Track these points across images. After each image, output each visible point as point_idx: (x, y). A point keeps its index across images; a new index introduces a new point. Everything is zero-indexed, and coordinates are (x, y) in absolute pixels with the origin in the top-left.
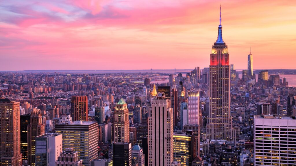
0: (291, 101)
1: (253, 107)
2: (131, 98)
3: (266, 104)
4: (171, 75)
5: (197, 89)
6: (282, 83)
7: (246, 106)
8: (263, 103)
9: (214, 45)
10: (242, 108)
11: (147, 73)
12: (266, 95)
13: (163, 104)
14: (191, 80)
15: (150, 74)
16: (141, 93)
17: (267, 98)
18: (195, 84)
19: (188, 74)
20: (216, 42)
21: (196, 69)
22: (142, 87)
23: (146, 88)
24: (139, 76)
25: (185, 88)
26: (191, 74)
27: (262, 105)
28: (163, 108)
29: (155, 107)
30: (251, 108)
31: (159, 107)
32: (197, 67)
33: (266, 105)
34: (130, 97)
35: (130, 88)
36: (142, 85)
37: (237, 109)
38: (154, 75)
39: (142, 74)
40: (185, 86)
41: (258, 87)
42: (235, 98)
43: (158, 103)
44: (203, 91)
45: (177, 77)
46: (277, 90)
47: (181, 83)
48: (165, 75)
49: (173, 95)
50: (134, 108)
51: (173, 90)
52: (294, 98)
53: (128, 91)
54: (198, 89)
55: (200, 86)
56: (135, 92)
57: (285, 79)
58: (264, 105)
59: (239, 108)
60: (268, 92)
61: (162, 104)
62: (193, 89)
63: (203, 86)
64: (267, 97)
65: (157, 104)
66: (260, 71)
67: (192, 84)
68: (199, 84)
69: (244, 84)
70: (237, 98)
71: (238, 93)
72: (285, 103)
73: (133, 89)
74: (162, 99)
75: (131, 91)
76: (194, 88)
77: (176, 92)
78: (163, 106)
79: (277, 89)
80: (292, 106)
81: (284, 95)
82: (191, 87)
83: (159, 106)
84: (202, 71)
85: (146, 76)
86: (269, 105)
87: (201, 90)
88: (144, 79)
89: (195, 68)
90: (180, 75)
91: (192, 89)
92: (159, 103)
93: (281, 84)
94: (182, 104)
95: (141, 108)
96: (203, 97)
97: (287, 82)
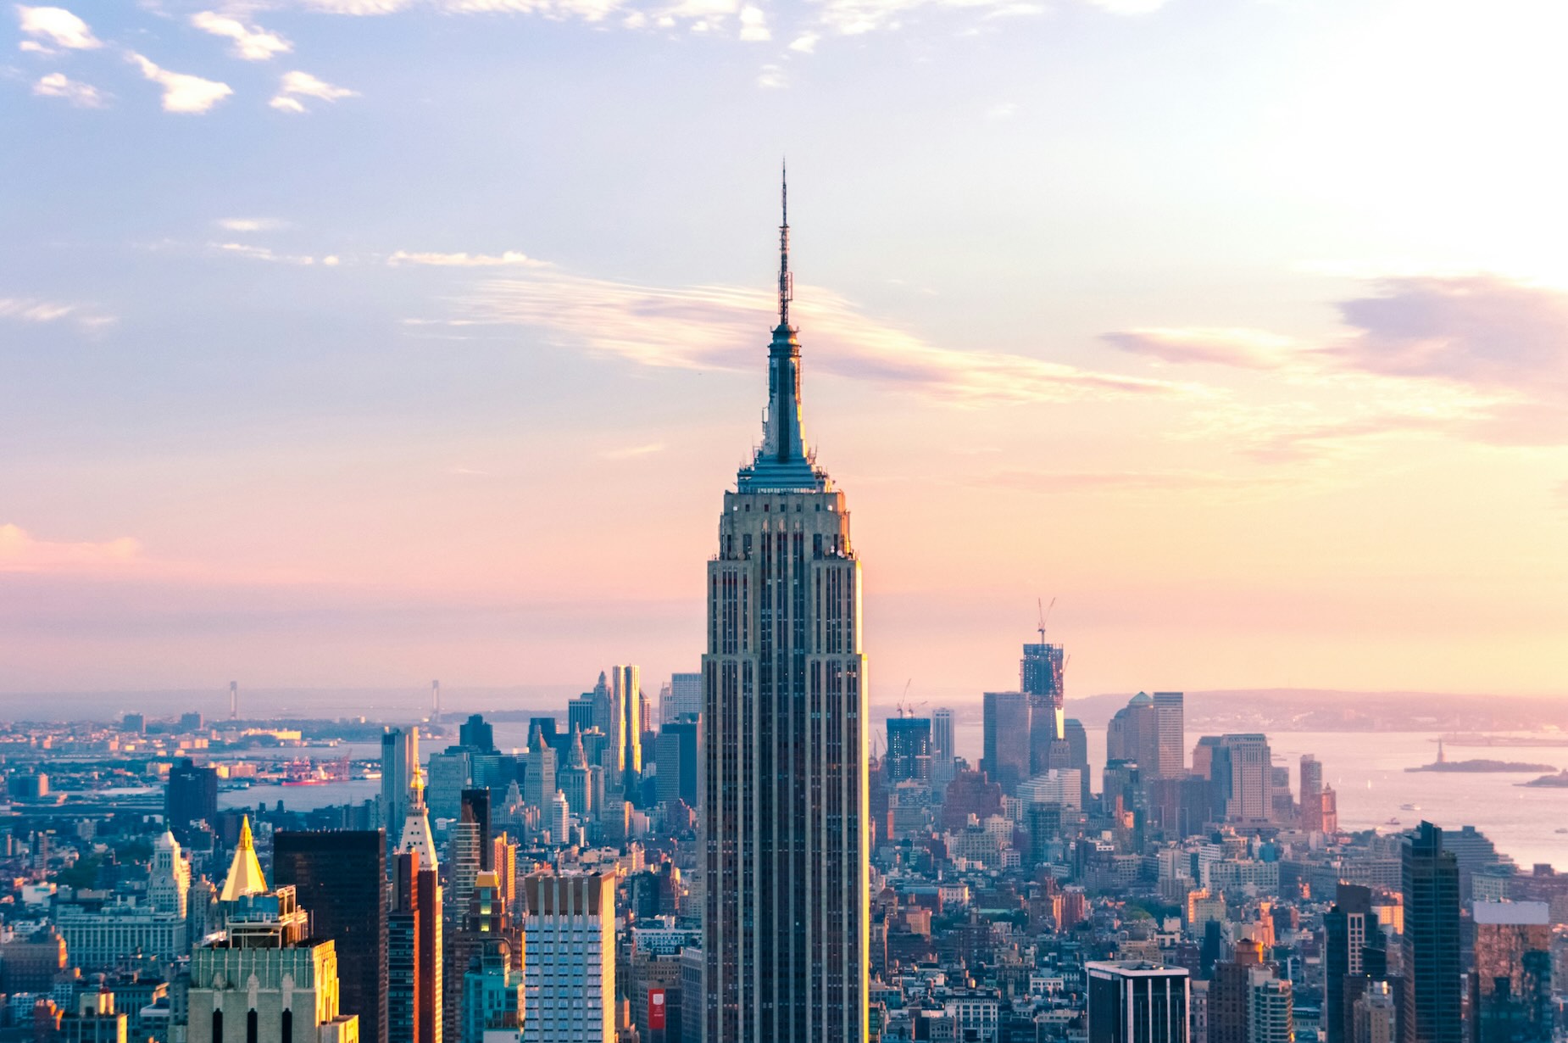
0: (1356, 941)
1: (1065, 1002)
2: (41, 937)
3: (1161, 972)
4: (393, 740)
5: (616, 852)
6: (1290, 798)
7: (1011, 989)
8: (1139, 968)
9: (735, 489)
10: (977, 1009)
11: (190, 723)
12: (1169, 902)
13: (288, 983)
14: (567, 778)
15: (221, 727)
16: (133, 892)
17: (1172, 924)
18: (595, 809)
19: (542, 727)
20: (749, 461)
21: (609, 682)
22: (147, 842)
23: (178, 850)
24: (121, 743)
25: (511, 849)
26: (562, 728)
27: (1126, 978)
28: (287, 1017)
29: (218, 1017)
30: (1048, 1008)
31: (252, 1017)
32: (617, 670)
33: (1159, 981)
34: (32, 927)
35: (35, 850)
36: (146, 819)
37: (935, 1014)
38: (252, 732)
39: (154, 730)
40: (517, 831)
41: (1107, 835)
42: (920, 921)
43: (244, 981)
44: (667, 867)
45: (451, 751)
46: (1250, 853)
47: (477, 804)
48: (353, 732)
49: (403, 902)
50: (63, 1025)
51: (405, 861)
52: (1372, 919)
53: (19, 881)
54: (623, 853)
55: (639, 833)
56: (77, 885)
57: (1310, 769)
58: (1140, 983)
59: (951, 1010)
60: (1181, 875)
61: (277, 984)
62: (582, 851)
63: (660, 829)
64: (1177, 912)
65: (230, 985)
66: (1125, 705)
67: (572, 809)
68: (628, 806)
69: (1000, 812)
70: (937, 925)
71: (952, 881)
72: (1310, 961)
73: (61, 861)
74: (273, 942)
75: (44, 874)
76: (595, 842)
77: (426, 878)
78: (287, 1004)
79: (1250, 847)
80: (1359, 985)
81: (1306, 894)
82: (565, 838)
83: (253, 1004)
84: (653, 701)
85: (185, 745)
86: (1178, 981)
87: (648, 861)
88: (164, 768)
89: (602, 677)
90: (477, 732)
91: (576, 849)
92: (252, 978)
93: (1282, 803)
94: (479, 984)
95: (123, 1021)
96: (661, 924)
97: (1332, 795)
